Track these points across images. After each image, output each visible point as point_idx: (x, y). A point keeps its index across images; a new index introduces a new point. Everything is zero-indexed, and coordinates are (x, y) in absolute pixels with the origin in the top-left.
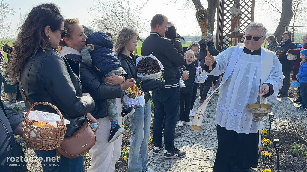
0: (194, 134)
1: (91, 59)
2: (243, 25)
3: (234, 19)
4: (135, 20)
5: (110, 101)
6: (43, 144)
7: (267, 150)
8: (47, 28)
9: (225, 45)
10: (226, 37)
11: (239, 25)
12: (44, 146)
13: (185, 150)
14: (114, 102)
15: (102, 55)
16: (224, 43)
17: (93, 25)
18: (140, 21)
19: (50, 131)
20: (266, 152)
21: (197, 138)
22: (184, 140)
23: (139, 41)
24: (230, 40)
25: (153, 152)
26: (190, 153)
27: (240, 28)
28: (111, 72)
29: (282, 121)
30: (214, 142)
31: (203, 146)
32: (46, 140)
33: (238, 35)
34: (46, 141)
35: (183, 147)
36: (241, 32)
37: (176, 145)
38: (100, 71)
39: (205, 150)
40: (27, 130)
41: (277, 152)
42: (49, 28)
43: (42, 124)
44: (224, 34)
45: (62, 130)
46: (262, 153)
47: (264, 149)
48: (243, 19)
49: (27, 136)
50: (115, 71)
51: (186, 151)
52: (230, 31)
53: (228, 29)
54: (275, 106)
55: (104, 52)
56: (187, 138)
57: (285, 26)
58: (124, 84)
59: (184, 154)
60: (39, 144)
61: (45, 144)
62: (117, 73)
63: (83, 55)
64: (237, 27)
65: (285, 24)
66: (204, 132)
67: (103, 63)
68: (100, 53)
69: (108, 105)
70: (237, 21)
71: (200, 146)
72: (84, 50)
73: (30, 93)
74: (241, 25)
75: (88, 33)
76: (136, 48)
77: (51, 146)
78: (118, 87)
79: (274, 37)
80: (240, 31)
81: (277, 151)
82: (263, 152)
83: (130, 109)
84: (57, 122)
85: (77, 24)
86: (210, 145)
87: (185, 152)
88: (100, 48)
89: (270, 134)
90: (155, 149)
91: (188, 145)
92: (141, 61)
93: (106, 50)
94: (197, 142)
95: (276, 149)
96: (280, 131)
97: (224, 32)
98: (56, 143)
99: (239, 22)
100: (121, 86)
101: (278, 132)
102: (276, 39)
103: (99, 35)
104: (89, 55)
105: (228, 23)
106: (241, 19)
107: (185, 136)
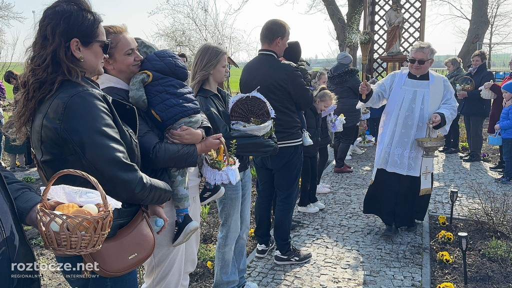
0: (325, 224)
1: (145, 97)
2: (406, 40)
3: (392, 30)
4: (227, 32)
5: (176, 173)
6: (71, 245)
7: (447, 250)
8: (74, 43)
9: (377, 74)
10: (379, 60)
11: (400, 40)
12: (73, 247)
13: (310, 250)
14: (184, 175)
15: (166, 91)
16: (375, 70)
17: (157, 39)
18: (235, 34)
19: (83, 221)
20: (445, 253)
21: (330, 230)
22: (309, 233)
23: (233, 67)
24: (384, 65)
25: (257, 255)
26: (318, 255)
27: (401, 45)
28: (180, 121)
29: (471, 201)
30: (359, 237)
31: (341, 245)
32: (76, 236)
33: (397, 57)
34: (76, 239)
35: (307, 245)
36: (404, 52)
37: (294, 241)
38: (159, 120)
39: (343, 250)
40: (44, 219)
41: (464, 255)
42: (77, 42)
43: (71, 209)
44: (376, 56)
45: (105, 219)
46: (438, 255)
47: (443, 250)
48: (407, 30)
49: (44, 229)
50: (187, 120)
51: (312, 253)
52: (385, 50)
53: (381, 46)
54: (459, 176)
55: (169, 86)
56: (314, 230)
57: (477, 42)
58: (203, 144)
59: (308, 256)
60: (65, 243)
61: (75, 244)
62: (191, 124)
63: (132, 90)
64: (397, 43)
65: (477, 40)
66: (342, 221)
67: (165, 104)
68: (161, 88)
69: (173, 180)
70: (397, 33)
71: (335, 244)
72: (135, 80)
73: (44, 157)
74: (403, 40)
75: (145, 52)
76: (228, 79)
77: (86, 247)
78: (193, 148)
79: (459, 60)
80: (402, 50)
81: (464, 253)
82: (441, 254)
83: (216, 189)
84: (98, 205)
85: (124, 34)
86: (352, 242)
87: (310, 254)
88: (162, 78)
89: (451, 223)
90: (260, 249)
91: (315, 242)
92: (238, 101)
93: (172, 83)
94: (330, 237)
95: (462, 249)
96: (468, 218)
97: (375, 53)
98: (95, 243)
99: (400, 36)
100: (198, 147)
101: (465, 220)
102: (462, 64)
103: (163, 56)
104: (143, 89)
105: (381, 37)
106: (404, 30)
107: (310, 226)
